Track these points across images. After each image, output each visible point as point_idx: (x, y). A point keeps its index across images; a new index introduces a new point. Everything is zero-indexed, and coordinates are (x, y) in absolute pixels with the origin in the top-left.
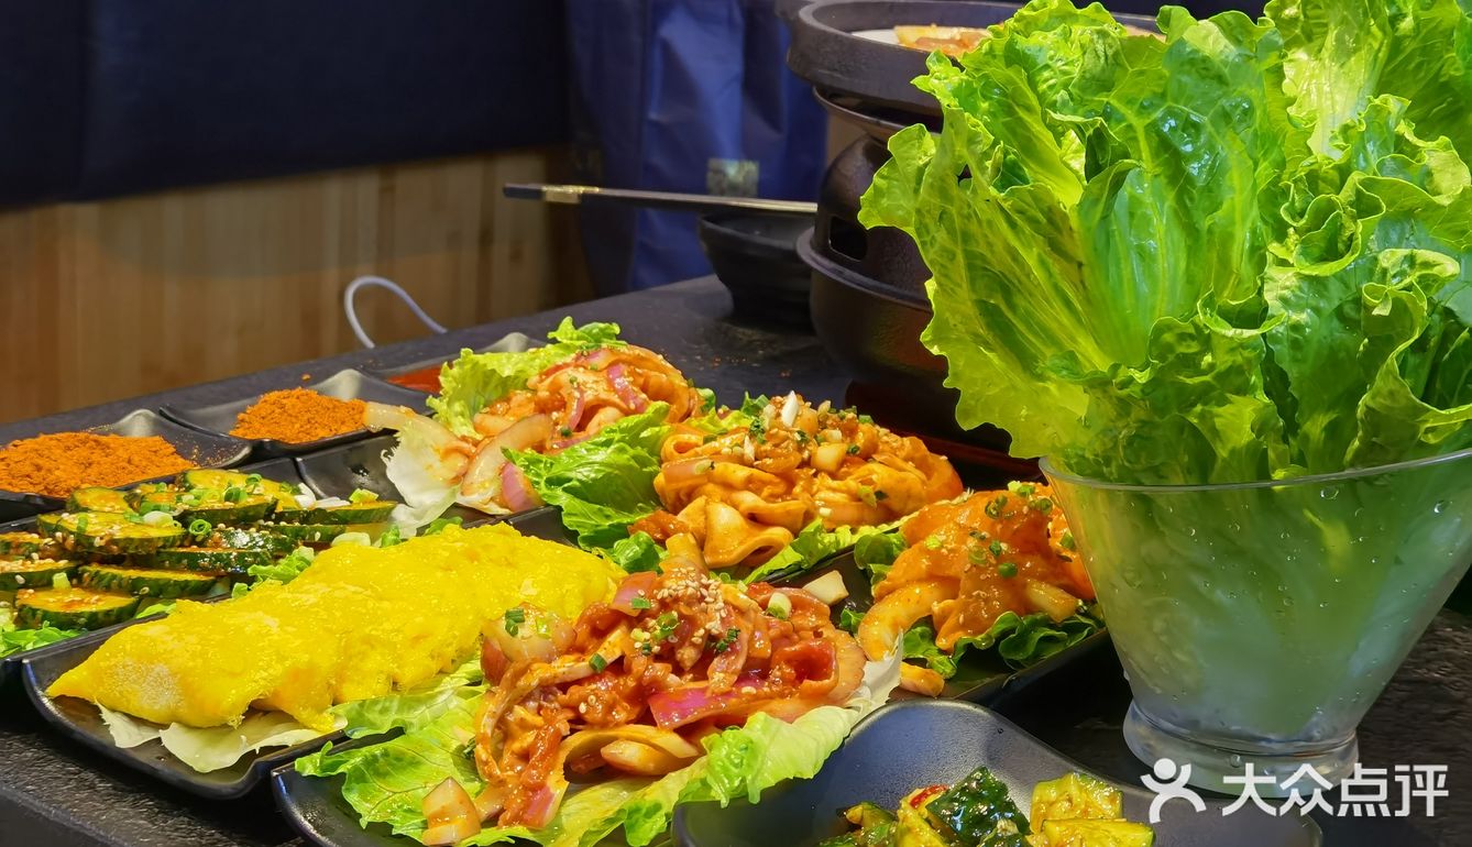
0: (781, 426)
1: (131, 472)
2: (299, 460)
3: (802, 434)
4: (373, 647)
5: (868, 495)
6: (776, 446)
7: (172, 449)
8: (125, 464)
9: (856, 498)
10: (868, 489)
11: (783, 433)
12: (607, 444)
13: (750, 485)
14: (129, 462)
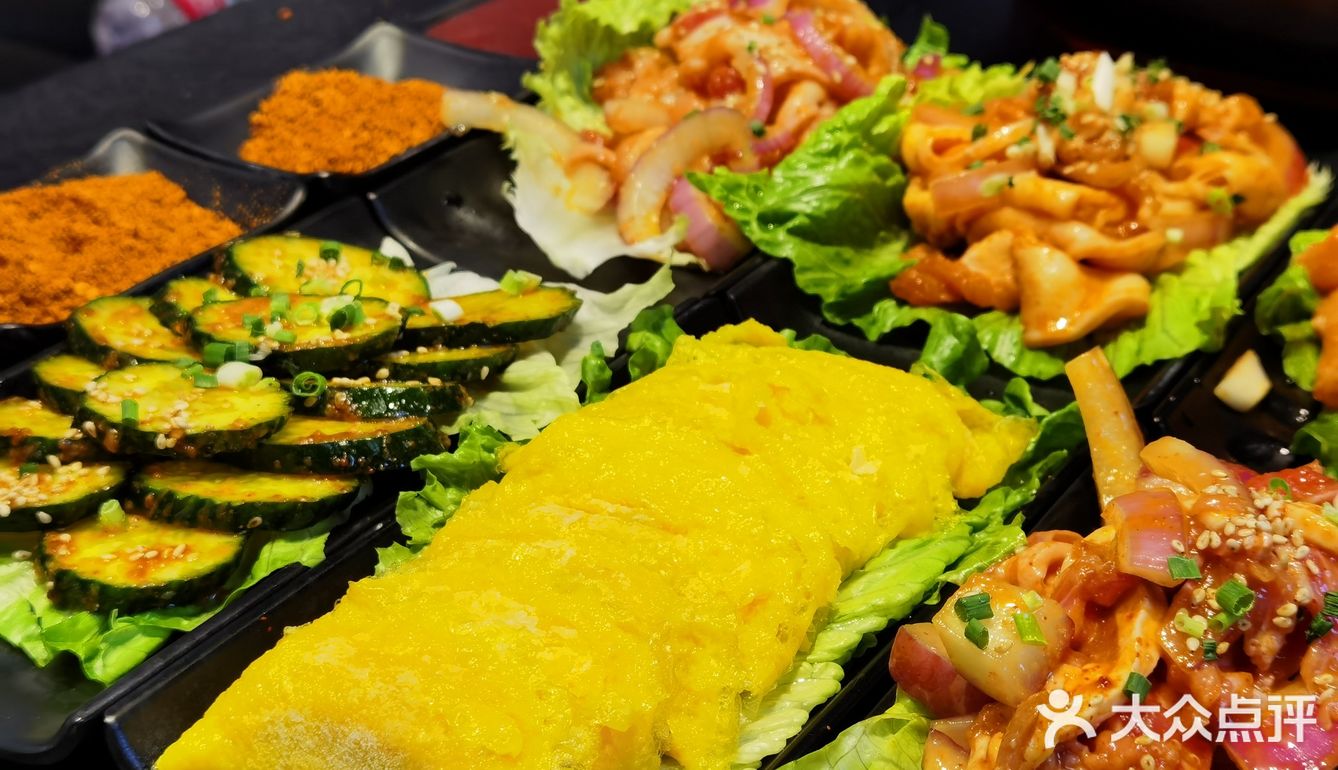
0: (1094, 109)
1: (142, 254)
2: (372, 196)
3: (1126, 118)
4: (697, 642)
5: (1219, 202)
6: (1090, 140)
7: (180, 193)
8: (129, 241)
9: (1203, 206)
10: (1220, 193)
11: (1101, 122)
12: (835, 152)
13: (1081, 212)
14: (136, 235)
